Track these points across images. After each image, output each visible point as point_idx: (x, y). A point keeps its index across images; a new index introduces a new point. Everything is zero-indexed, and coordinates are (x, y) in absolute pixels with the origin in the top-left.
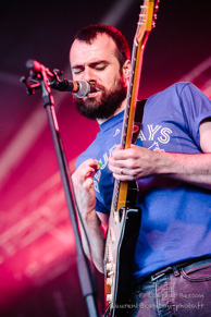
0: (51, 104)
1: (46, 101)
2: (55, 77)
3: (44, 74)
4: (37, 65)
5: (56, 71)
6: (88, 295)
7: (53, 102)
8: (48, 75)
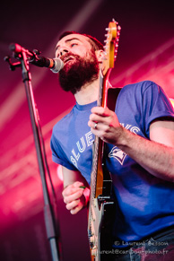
0: (28, 80)
1: (25, 77)
2: (34, 56)
3: (24, 54)
4: (19, 47)
5: (35, 51)
6: (52, 238)
7: (30, 77)
8: (27, 55)
